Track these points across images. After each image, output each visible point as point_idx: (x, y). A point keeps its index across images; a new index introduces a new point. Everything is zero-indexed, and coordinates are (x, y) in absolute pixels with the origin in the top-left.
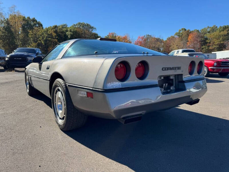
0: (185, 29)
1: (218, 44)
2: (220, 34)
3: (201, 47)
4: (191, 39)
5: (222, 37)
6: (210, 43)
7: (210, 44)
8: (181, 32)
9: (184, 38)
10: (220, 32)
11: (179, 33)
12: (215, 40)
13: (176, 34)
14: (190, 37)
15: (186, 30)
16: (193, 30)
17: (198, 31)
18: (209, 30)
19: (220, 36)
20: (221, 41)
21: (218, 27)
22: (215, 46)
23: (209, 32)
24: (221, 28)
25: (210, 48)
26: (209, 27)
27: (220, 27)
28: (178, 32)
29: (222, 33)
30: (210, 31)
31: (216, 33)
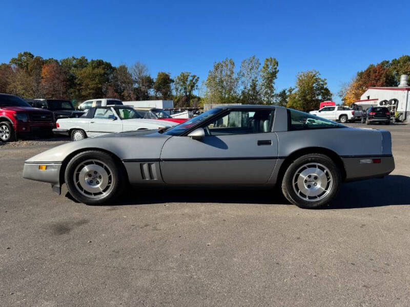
0: (30, 54)
1: (94, 87)
2: (94, 72)
3: (67, 91)
4: (46, 73)
5: (97, 77)
6: (80, 85)
7: (81, 87)
8: (24, 58)
9: (31, 71)
10: (93, 69)
11: (20, 60)
12: (89, 81)
13: (14, 61)
14: (44, 71)
15: (33, 56)
16: (48, 59)
17: (56, 61)
18: (74, 62)
19: (95, 75)
20: (97, 84)
21: (89, 61)
22: (91, 91)
23: (75, 66)
24: (93, 63)
25: (83, 93)
26: (74, 58)
27: (92, 60)
28: (17, 57)
29: (96, 71)
30: (78, 64)
31: (88, 70)
